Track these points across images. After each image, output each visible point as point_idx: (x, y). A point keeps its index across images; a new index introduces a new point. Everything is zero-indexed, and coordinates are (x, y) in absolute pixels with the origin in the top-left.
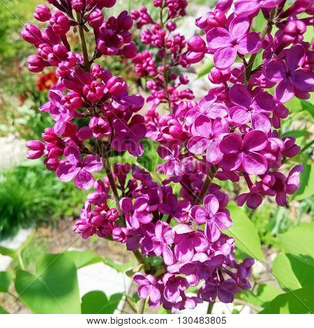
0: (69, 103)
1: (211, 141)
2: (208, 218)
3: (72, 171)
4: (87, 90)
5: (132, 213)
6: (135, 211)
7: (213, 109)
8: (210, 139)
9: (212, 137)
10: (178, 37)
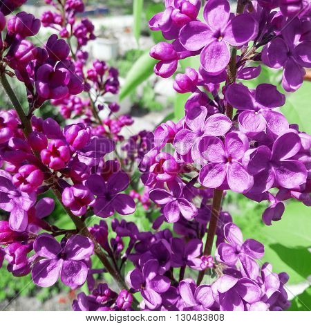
0: (26, 183)
1: (228, 164)
2: (237, 253)
3: (53, 268)
4: (48, 157)
5: (144, 284)
6: (147, 281)
7: (209, 124)
8: (225, 162)
9: (227, 159)
10: (98, 65)
